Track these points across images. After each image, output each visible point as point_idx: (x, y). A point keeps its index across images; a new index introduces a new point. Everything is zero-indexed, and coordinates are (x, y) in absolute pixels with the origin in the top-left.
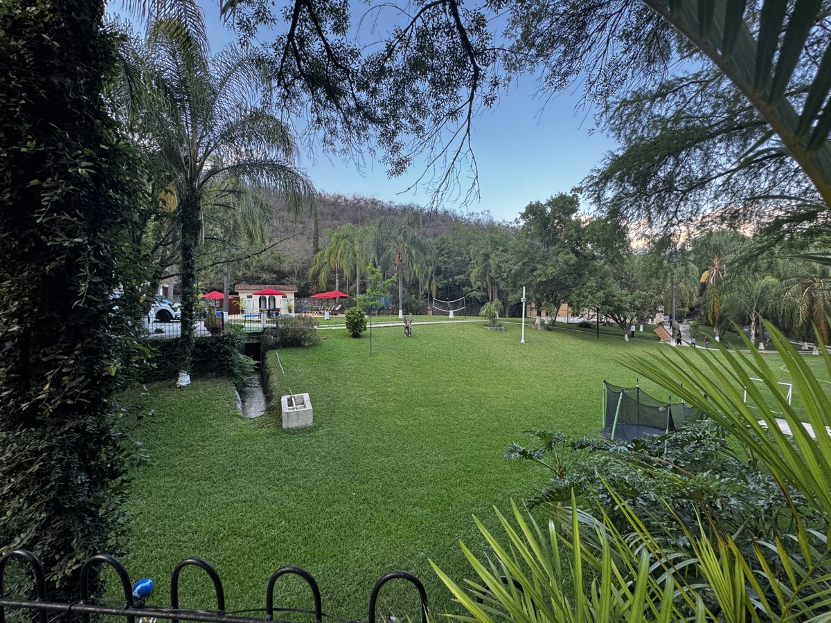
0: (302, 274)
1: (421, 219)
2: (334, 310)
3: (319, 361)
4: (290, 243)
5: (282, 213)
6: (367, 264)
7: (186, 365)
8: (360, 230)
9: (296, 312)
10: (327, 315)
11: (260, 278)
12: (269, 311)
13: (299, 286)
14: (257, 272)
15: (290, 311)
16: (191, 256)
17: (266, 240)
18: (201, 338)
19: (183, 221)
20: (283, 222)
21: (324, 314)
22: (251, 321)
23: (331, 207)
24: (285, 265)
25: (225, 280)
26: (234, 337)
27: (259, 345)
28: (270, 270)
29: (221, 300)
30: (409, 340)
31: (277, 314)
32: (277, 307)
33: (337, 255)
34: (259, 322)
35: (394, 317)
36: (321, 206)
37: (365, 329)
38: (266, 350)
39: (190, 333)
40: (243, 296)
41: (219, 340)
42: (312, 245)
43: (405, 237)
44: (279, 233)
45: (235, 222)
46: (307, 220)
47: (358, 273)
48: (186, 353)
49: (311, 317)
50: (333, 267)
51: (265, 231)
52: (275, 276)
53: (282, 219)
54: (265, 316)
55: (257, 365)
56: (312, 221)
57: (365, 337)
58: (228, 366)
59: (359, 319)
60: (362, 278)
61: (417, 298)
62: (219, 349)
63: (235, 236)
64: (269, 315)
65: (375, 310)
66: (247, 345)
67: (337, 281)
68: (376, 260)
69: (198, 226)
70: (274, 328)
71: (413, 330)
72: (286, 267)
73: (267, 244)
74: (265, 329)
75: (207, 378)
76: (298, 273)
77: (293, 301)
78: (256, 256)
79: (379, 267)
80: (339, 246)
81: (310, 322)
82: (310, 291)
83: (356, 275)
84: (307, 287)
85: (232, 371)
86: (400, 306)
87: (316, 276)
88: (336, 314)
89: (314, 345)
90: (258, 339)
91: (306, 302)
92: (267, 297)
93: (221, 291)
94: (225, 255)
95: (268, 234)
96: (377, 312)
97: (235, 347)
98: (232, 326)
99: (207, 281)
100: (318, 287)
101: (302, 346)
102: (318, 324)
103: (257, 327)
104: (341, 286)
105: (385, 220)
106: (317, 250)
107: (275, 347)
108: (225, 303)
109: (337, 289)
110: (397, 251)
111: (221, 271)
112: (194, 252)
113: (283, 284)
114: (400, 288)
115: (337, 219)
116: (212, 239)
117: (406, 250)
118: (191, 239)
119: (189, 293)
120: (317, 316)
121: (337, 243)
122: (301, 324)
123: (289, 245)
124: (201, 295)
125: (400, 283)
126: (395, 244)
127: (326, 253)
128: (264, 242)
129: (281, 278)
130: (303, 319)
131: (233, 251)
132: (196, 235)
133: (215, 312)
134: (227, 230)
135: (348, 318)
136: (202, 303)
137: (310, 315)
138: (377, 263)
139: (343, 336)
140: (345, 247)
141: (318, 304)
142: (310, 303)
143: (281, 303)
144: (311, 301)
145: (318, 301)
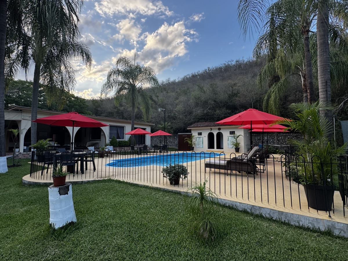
40: (194, 133)
141: (284, 141)
142: (272, 140)
143: (229, 140)
144: (273, 138)
145: (283, 138)
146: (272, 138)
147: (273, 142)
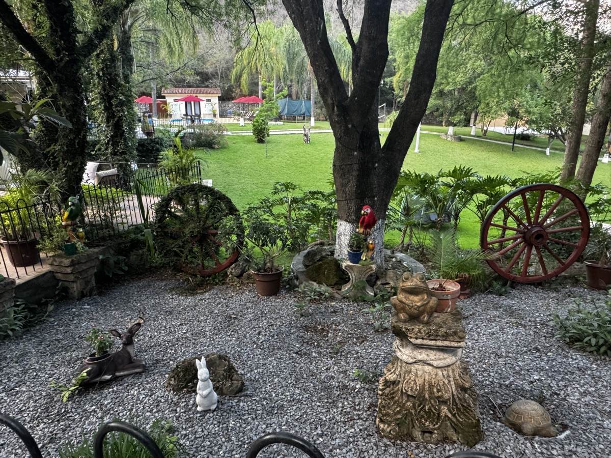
0: (225, 76)
9: (221, 117)
10: (242, 122)
11: (184, 80)
13: (222, 89)
15: (215, 115)
21: (239, 121)
22: (175, 126)
24: (208, 66)
26: (162, 139)
28: (193, 71)
29: (151, 105)
30: (308, 148)
32: (202, 112)
37: (268, 135)
40: (169, 100)
41: (152, 141)
47: (275, 78)
52: (198, 78)
54: (185, 122)
57: (267, 143)
59: (263, 127)
67: (260, 83)
69: (131, 59)
70: (192, 133)
72: (209, 68)
76: (222, 74)
77: (217, 105)
82: (233, 95)
84: (230, 89)
87: (239, 78)
89: (223, 147)
91: (230, 106)
93: (149, 95)
97: (163, 146)
98: (160, 131)
100: (241, 91)
101: (213, 148)
102: (230, 130)
108: (154, 109)
109: (260, 92)
113: (207, 87)
129: (204, 79)
133: (148, 120)
135: (254, 125)
139: (249, 141)
143: (206, 108)
146: (234, 105)
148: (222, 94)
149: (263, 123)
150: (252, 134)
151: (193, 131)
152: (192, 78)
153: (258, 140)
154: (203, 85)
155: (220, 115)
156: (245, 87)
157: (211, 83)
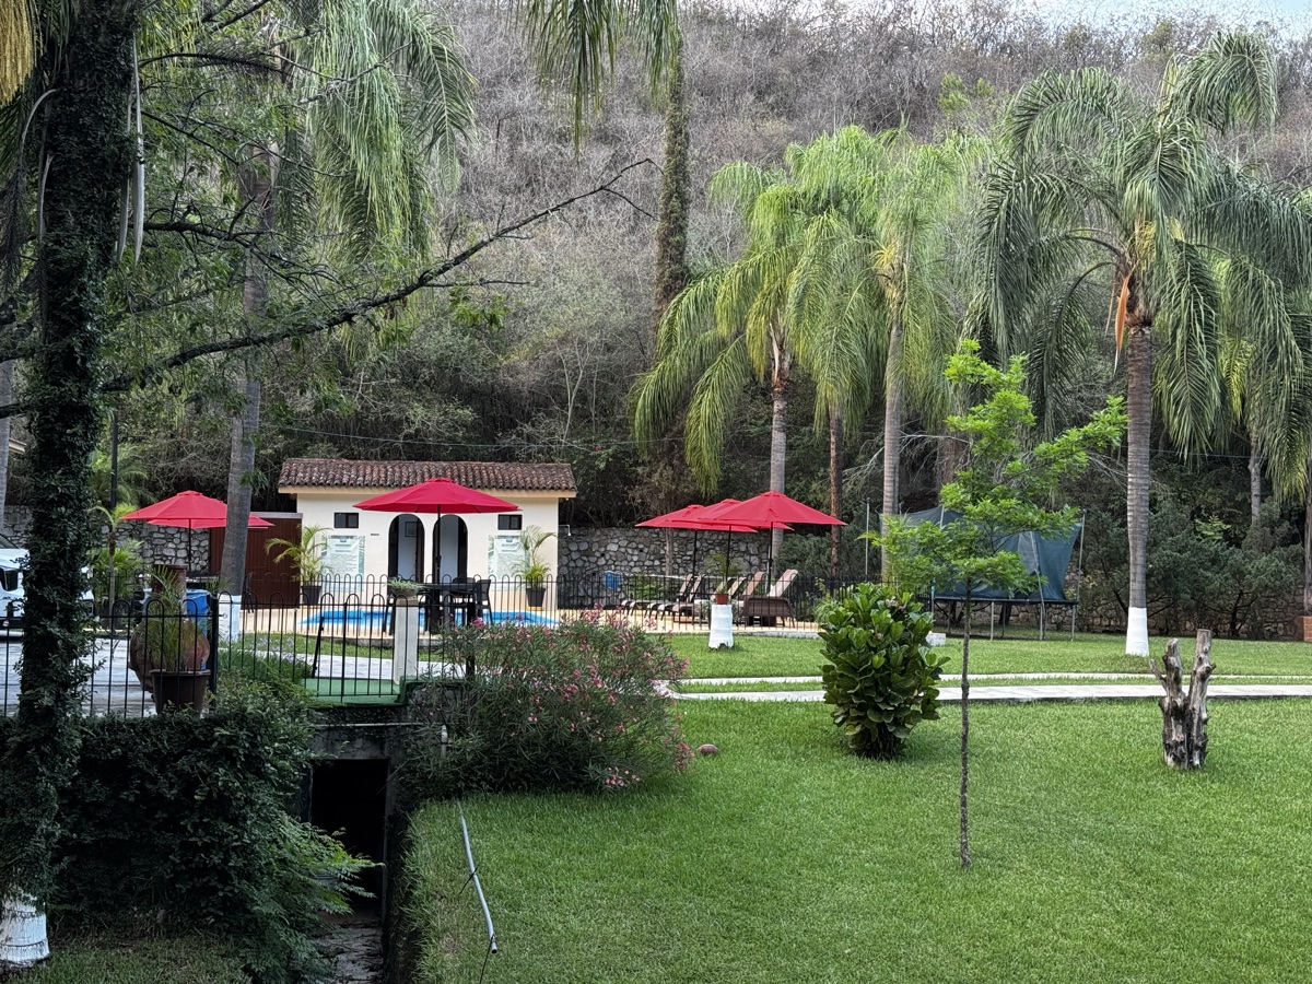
0: (599, 405)
1: (1269, 73)
2: (759, 598)
3: (676, 877)
4: (546, 245)
5: (511, 97)
6: (942, 345)
7: (32, 863)
8: (910, 157)
9: (564, 602)
10: (721, 625)
11: (396, 425)
12: (433, 593)
13: (584, 467)
14: (384, 393)
15: (535, 596)
16: (82, 317)
17: (434, 235)
18: (111, 726)
19: (52, 147)
20: (515, 140)
21: (705, 617)
22: (346, 645)
23: (756, 51)
24: (518, 357)
25: (236, 435)
26: (257, 727)
27: (376, 770)
28: (447, 382)
29: (216, 536)
30: (1190, 795)
31: (473, 612)
32: (475, 571)
33: (780, 298)
34: (384, 648)
35: (1100, 648)
36: (706, 47)
37: (930, 708)
38: (410, 804)
39: (59, 699)
40: (315, 516)
41: (193, 739)
42: (654, 250)
43: (1171, 182)
44: (492, 196)
45: (291, 141)
46: (630, 122)
47: (891, 398)
48: (36, 800)
49: (638, 634)
50: (759, 364)
51: (429, 186)
52: (467, 413)
53: (508, 125)
54: (412, 621)
55: (365, 877)
56: (659, 124)
57: (925, 753)
58: (225, 878)
59: (898, 653)
60: (912, 424)
61: (1233, 540)
62: (189, 783)
63: (289, 217)
64: (434, 618)
65: (981, 602)
66: (321, 769)
67: (778, 439)
68: (999, 319)
69: (115, 169)
70: (455, 686)
71: (1220, 728)
72: (521, 367)
73: (437, 250)
74: (409, 687)
75: (125, 933)
76: (582, 397)
77: (551, 547)
78: (379, 315)
79: (1017, 359)
80: (795, 253)
81: (639, 659)
82: (636, 494)
83: (878, 405)
84: (621, 471)
85: (239, 905)
86: (1136, 586)
87: (672, 409)
88: (768, 621)
90: (376, 737)
91: (615, 549)
92: (429, 521)
93: (216, 490)
94: (238, 309)
95: (440, 197)
96: (993, 613)
97: (261, 775)
98: (255, 670)
99: (159, 441)
100: (680, 474)
101: (592, 789)
102: (675, 671)
103: (374, 676)
104: (801, 469)
105: (1055, 96)
106: (677, 277)
107: (451, 787)
108: (231, 551)
109: (776, 482)
110: (1122, 268)
111: (220, 391)
112: (98, 296)
113: (506, 456)
114: (1137, 483)
115: (785, 109)
116: (181, 227)
117: (1172, 259)
118: (86, 230)
119: (64, 500)
120: (665, 625)
121: (781, 238)
122: (591, 675)
123: (538, 257)
124: (125, 510)
125: (1138, 453)
126: (1110, 232)
127: (726, 290)
128: (420, 242)
130: (603, 642)
131: (279, 291)
132: (109, 209)
133: (185, 596)
134: (251, 187)
135: (836, 644)
136: (128, 548)
137: (635, 620)
138: (1001, 339)
140: (822, 257)
141: (679, 561)
142: (635, 558)
143: (495, 556)
144: (641, 546)
145: (676, 549)
146: (637, 548)
147: (641, 564)
148: (581, 490)
149: (899, 627)
150: (819, 696)
151: (461, 671)
152: (436, 416)
153: (864, 736)
154: (492, 448)
155: (559, 595)
156: (707, 457)
157: (529, 438)
